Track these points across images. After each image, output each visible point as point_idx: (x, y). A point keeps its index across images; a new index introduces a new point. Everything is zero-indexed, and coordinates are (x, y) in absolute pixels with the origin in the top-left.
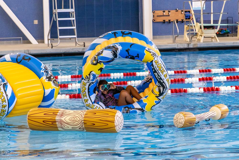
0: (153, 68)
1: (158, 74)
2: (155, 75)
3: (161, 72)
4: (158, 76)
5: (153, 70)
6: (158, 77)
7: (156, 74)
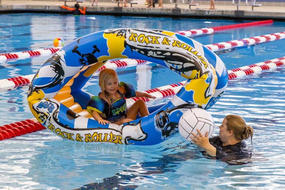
0: (137, 50)
1: (153, 51)
2: (151, 56)
3: (153, 42)
4: (156, 53)
5: (141, 53)
6: (158, 55)
7: (150, 53)
